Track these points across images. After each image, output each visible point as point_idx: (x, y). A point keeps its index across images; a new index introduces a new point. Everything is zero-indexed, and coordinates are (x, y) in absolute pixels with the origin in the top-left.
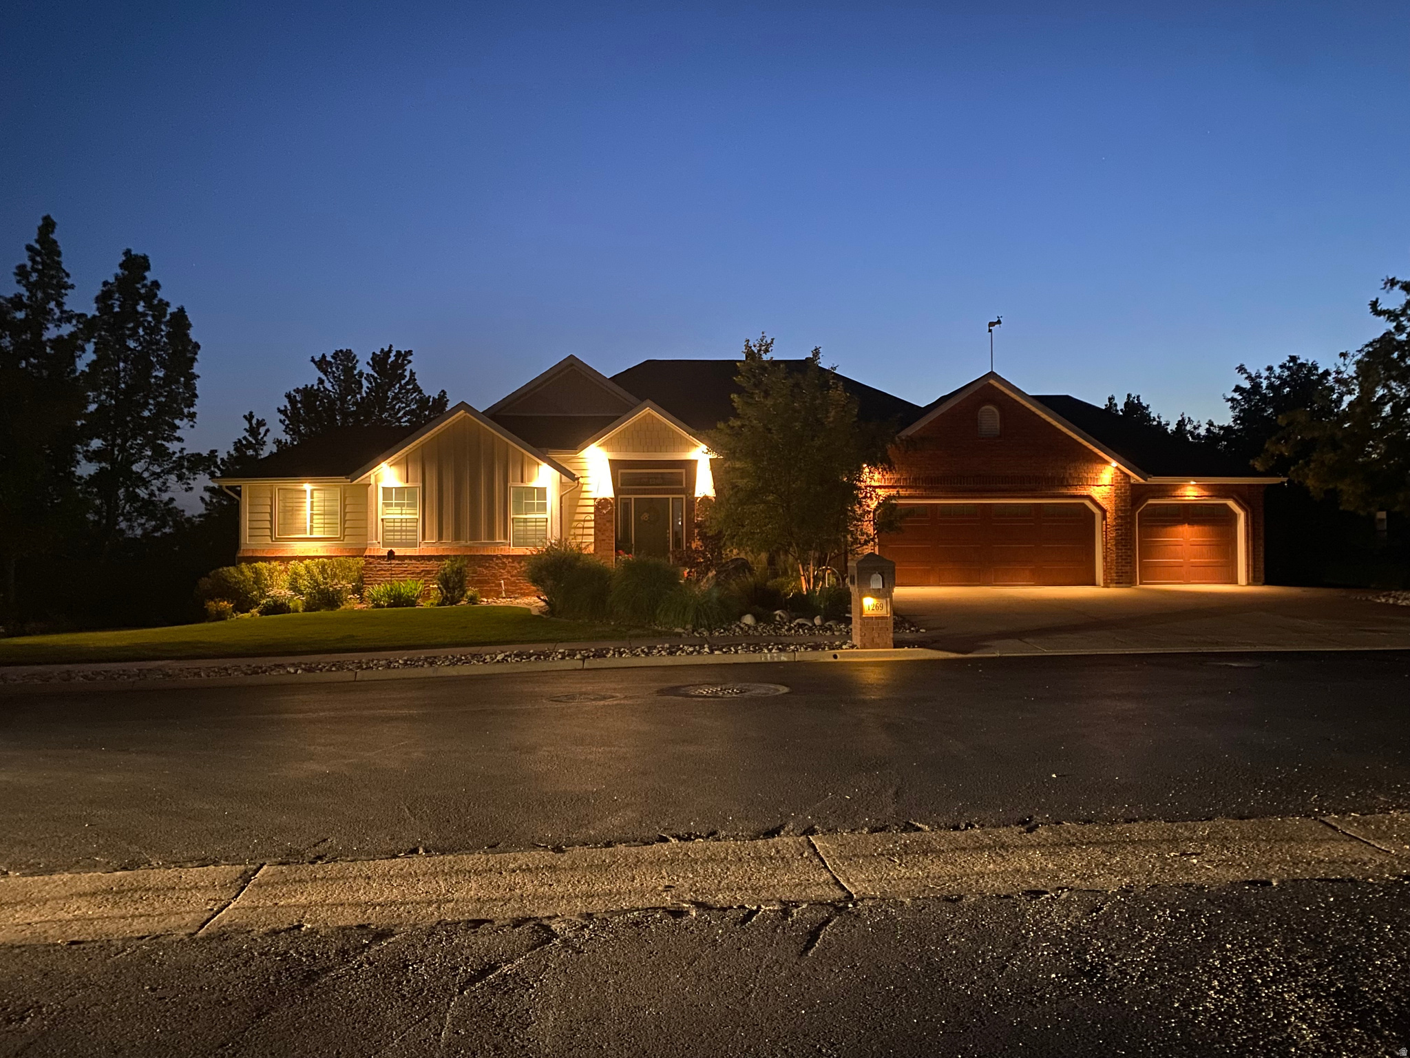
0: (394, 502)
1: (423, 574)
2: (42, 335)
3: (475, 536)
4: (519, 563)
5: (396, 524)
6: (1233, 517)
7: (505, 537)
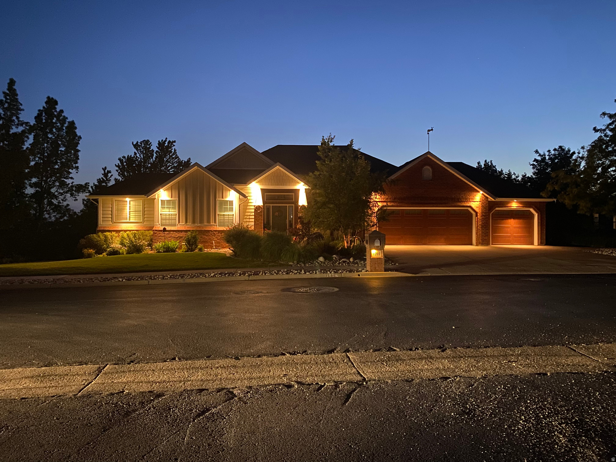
0: (166, 206)
1: (179, 238)
2: (10, 131)
3: (201, 221)
4: (221, 234)
5: (167, 216)
6: (532, 216)
7: (215, 222)
